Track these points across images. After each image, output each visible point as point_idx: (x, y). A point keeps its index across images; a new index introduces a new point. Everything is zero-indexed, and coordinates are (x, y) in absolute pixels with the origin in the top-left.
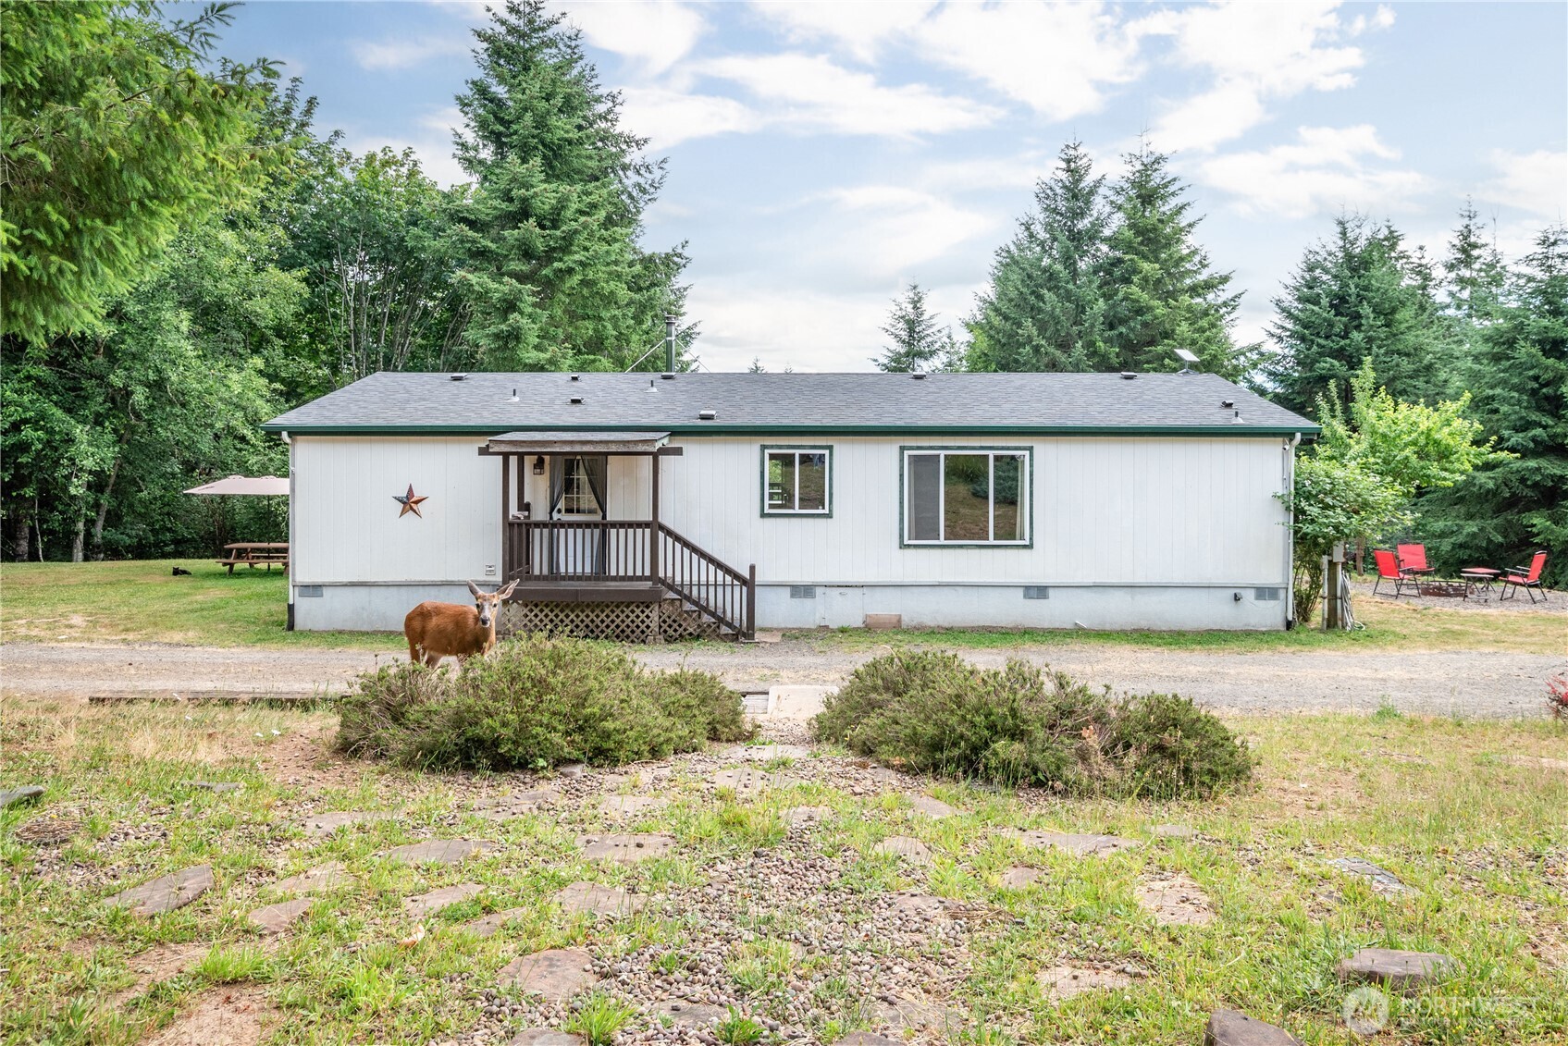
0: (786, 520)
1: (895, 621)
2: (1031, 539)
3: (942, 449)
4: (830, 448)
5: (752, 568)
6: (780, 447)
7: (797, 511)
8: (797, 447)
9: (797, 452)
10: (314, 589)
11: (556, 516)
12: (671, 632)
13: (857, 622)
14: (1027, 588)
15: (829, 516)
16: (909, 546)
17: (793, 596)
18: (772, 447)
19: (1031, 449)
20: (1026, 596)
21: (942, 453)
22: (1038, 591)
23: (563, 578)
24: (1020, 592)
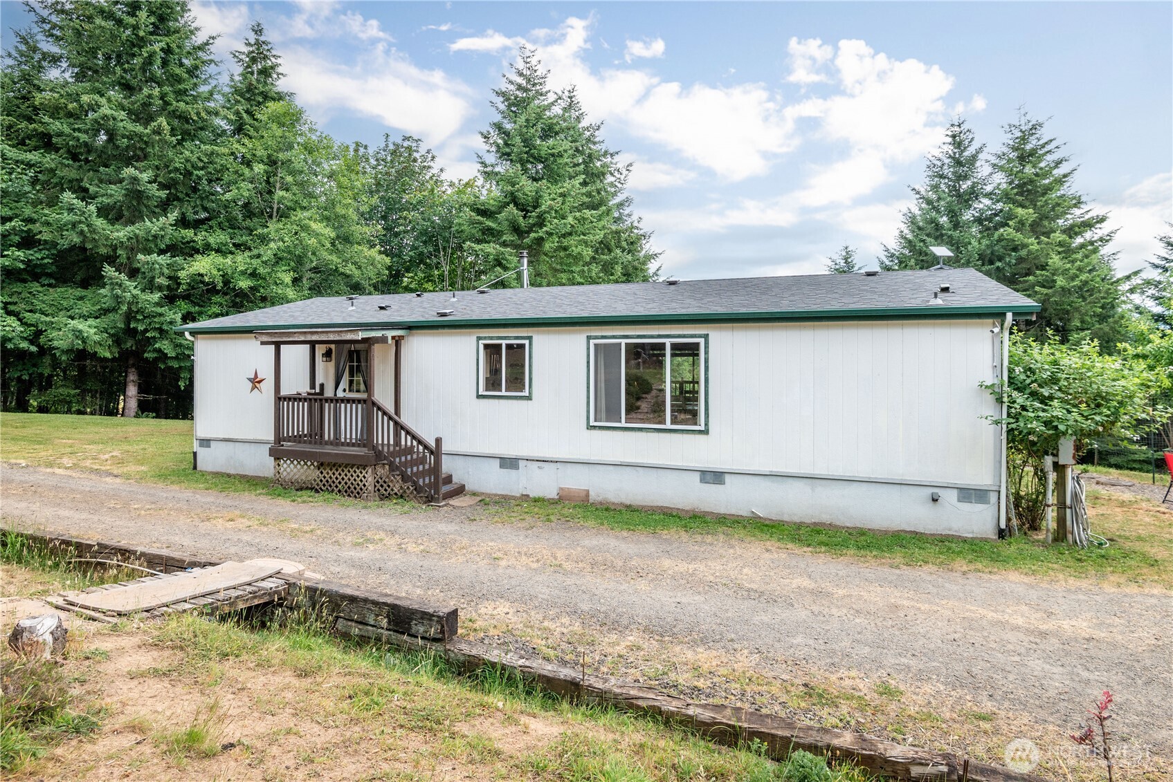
0: (496, 401)
1: (584, 494)
2: (706, 425)
3: (624, 337)
4: (530, 338)
5: (438, 441)
6: (491, 338)
7: (504, 393)
8: (505, 337)
9: (504, 343)
10: (205, 442)
11: (340, 394)
12: (382, 490)
13: (552, 494)
14: (703, 472)
15: (529, 398)
16: (594, 427)
17: (501, 466)
18: (485, 338)
19: (706, 337)
20: (703, 481)
21: (623, 342)
22: (715, 477)
23: (343, 444)
24: (697, 476)
